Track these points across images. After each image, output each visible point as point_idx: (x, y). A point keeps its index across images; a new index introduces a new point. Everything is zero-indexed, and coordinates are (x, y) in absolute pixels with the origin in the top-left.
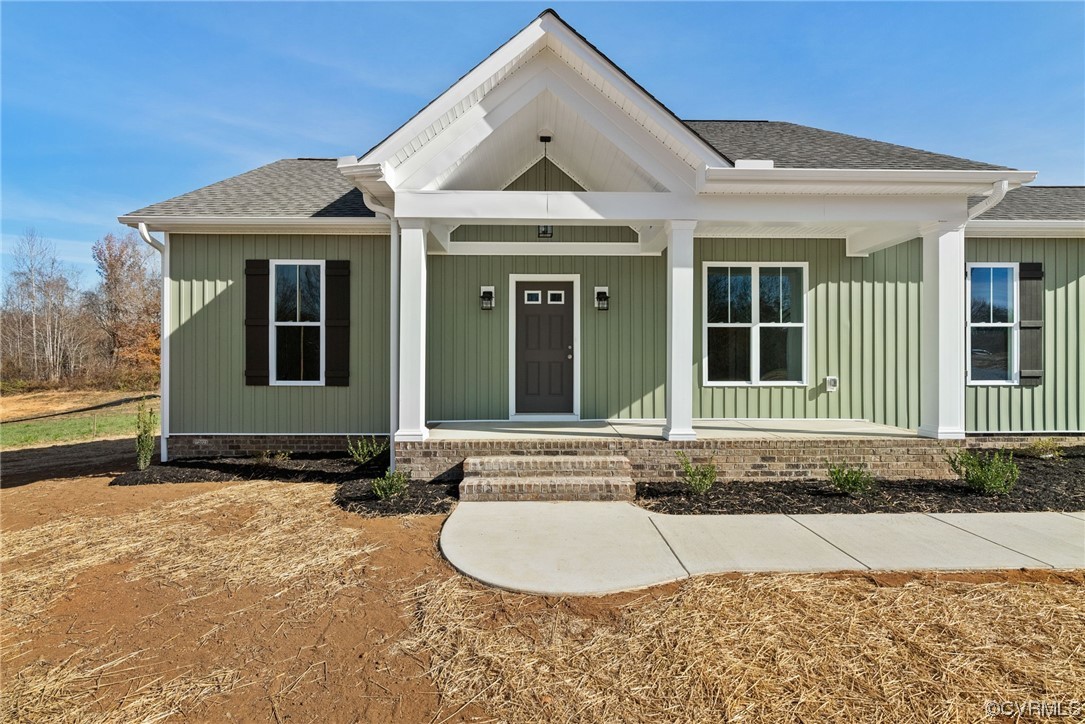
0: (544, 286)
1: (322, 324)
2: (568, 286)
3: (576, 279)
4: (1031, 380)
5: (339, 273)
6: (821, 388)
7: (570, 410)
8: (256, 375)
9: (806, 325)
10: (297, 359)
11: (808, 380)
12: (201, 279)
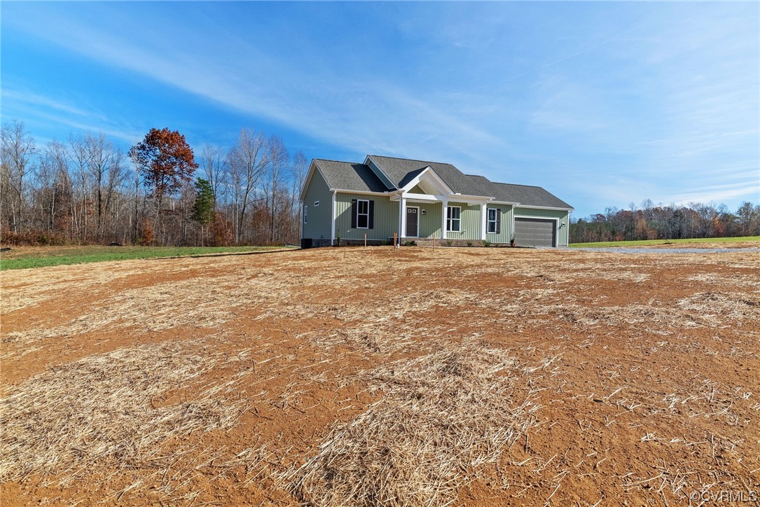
0: (412, 209)
1: (368, 215)
2: (417, 209)
3: (418, 207)
4: (498, 232)
5: (372, 203)
6: (462, 233)
7: (416, 236)
8: (354, 226)
9: (460, 220)
10: (363, 222)
11: (460, 231)
12: (342, 201)
